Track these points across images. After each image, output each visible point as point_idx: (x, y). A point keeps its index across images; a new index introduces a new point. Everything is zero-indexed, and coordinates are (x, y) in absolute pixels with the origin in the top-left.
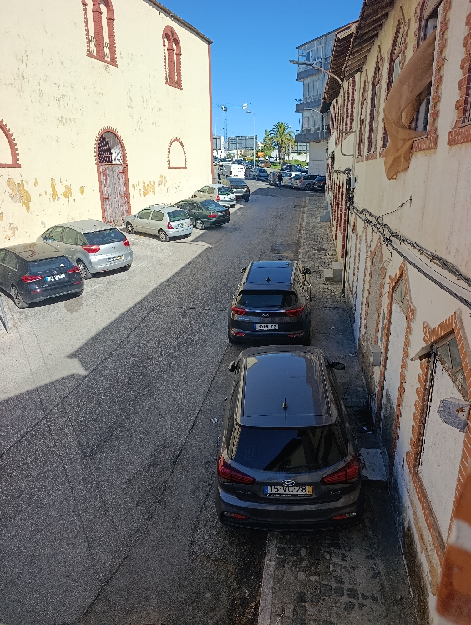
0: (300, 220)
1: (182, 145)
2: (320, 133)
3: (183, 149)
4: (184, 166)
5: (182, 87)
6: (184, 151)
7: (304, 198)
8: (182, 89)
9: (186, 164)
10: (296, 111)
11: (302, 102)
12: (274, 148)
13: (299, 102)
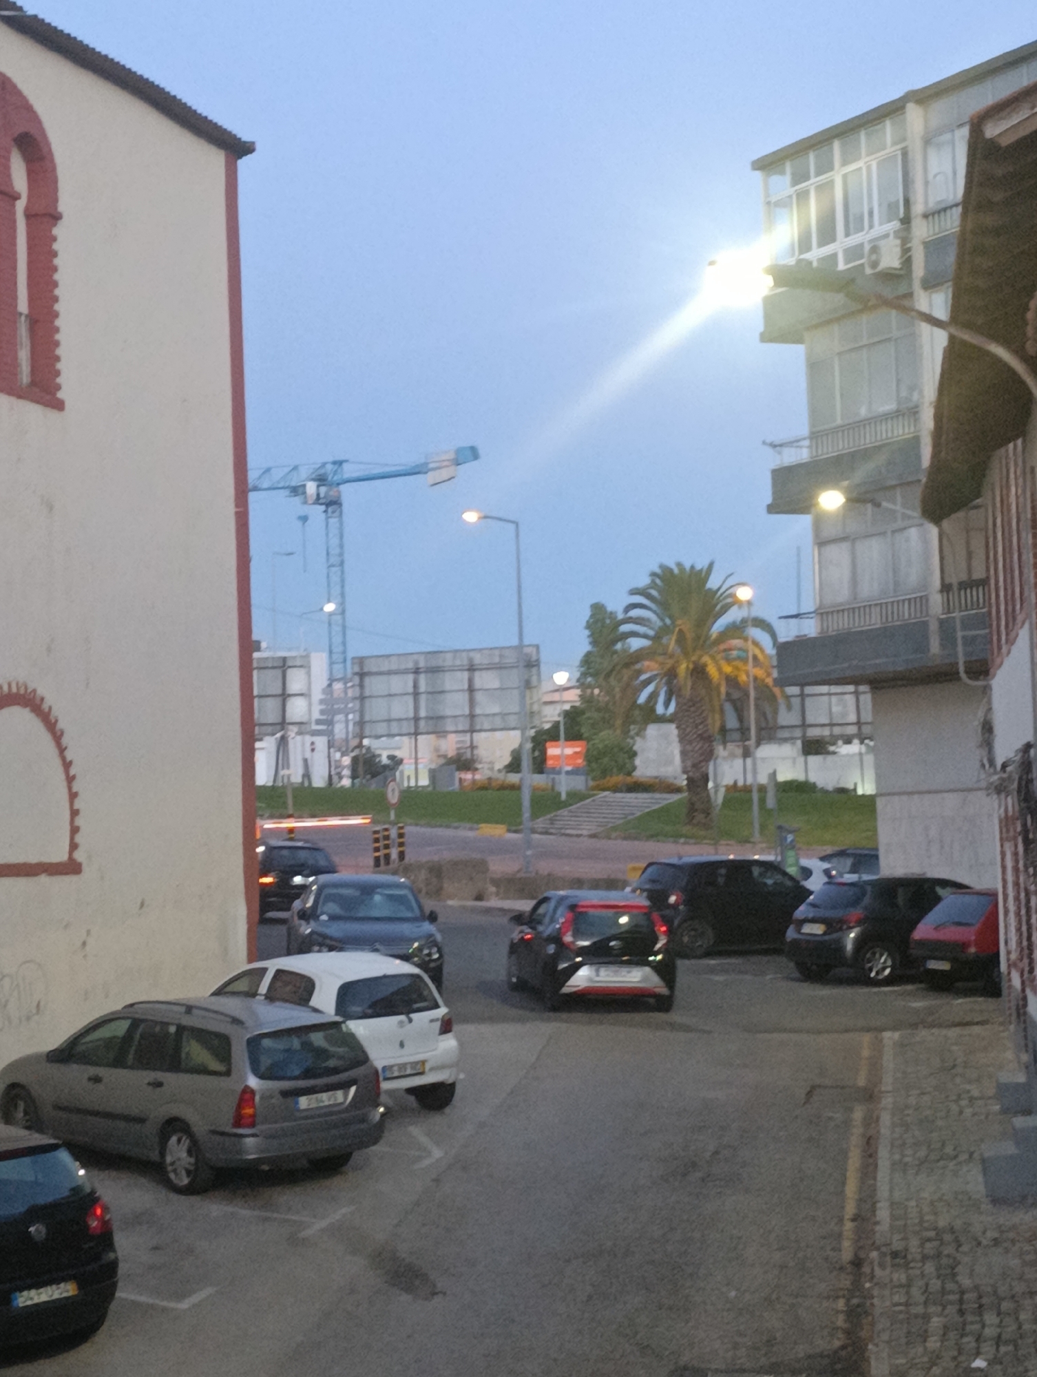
0: (851, 1188)
1: (50, 725)
2: (934, 626)
3: (62, 750)
4: (60, 855)
5: (60, 395)
6: (67, 765)
7: (867, 1038)
8: (59, 406)
9: (74, 846)
10: (773, 509)
11: (805, 456)
13: (791, 457)
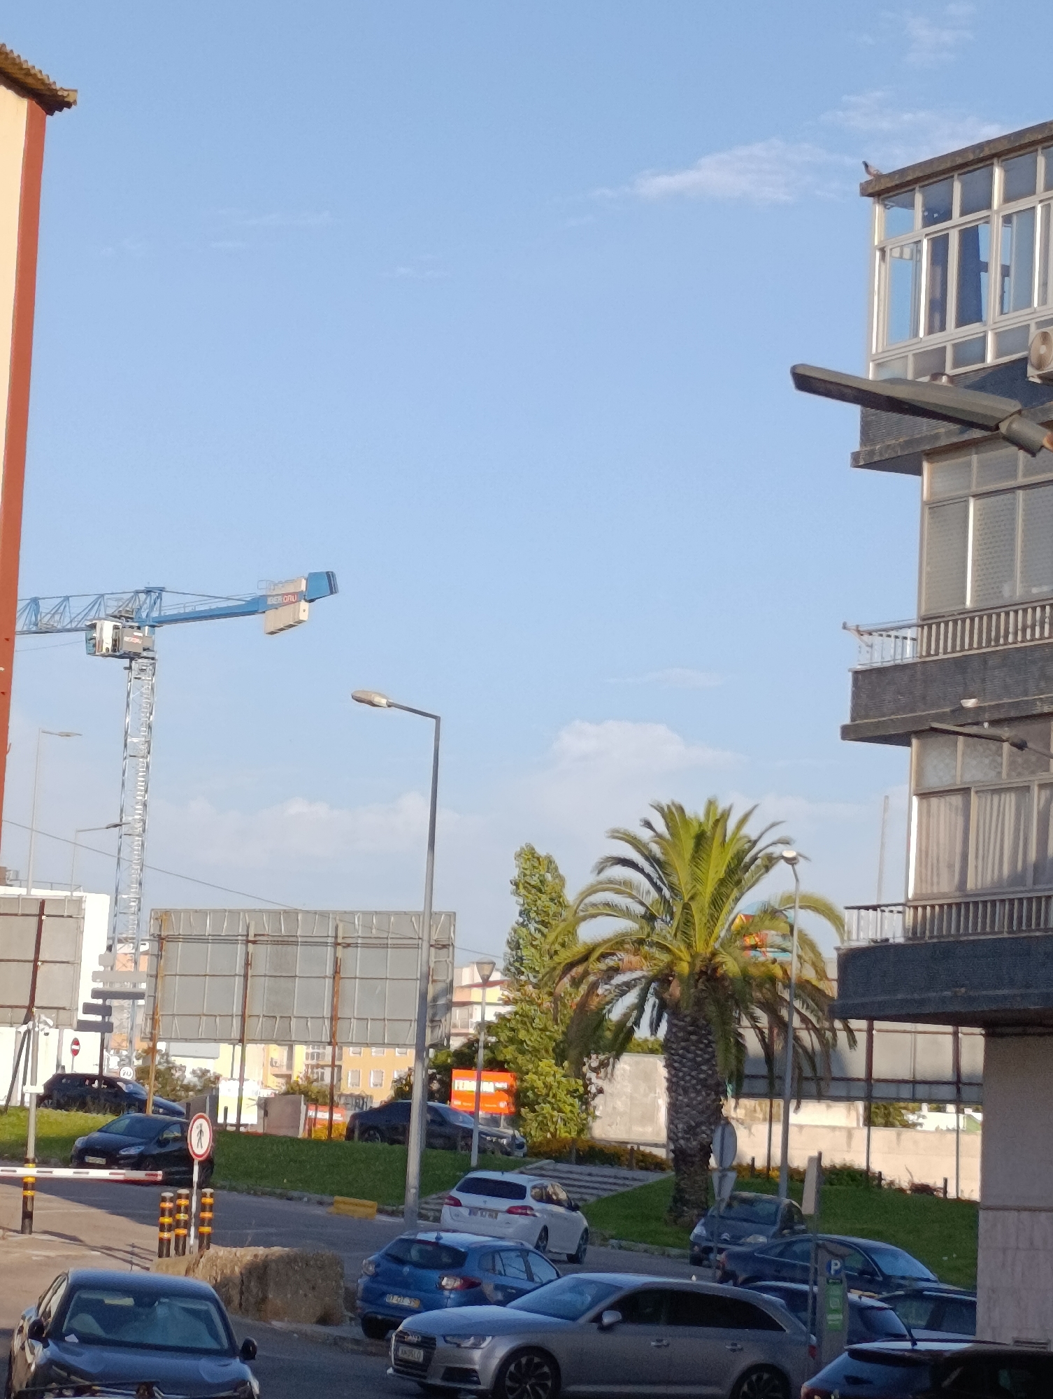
10: (849, 733)
11: (909, 653)
12: (622, 1041)
13: (887, 654)
